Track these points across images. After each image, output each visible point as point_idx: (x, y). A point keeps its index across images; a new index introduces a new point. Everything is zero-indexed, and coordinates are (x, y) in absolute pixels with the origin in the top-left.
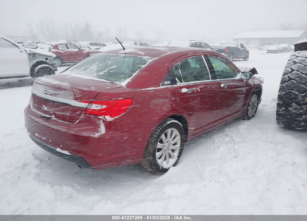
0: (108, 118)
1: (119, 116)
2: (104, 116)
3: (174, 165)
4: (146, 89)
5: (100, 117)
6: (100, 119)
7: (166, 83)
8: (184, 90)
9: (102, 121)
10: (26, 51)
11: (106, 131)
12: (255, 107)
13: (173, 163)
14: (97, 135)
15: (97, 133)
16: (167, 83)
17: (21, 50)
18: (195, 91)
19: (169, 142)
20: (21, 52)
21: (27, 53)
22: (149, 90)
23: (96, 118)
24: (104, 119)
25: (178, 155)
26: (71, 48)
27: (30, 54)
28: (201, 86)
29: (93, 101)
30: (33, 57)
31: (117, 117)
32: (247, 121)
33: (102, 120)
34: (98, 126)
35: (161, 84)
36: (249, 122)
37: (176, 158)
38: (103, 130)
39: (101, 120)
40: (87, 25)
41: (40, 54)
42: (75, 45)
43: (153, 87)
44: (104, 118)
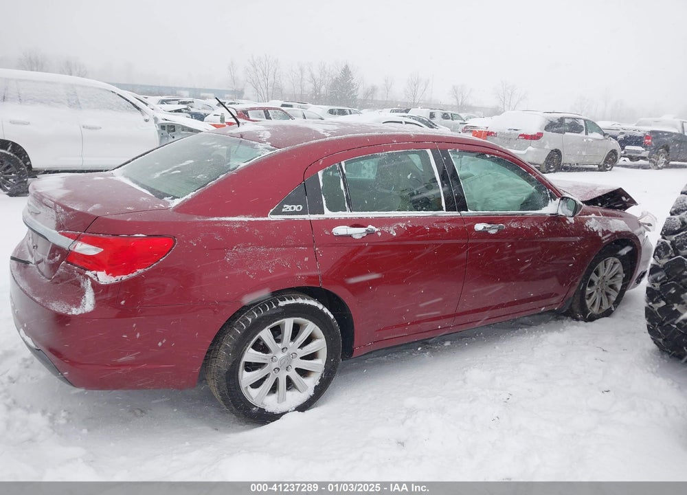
0: (104, 278)
1: (131, 275)
2: (94, 272)
3: (302, 408)
4: (223, 219)
5: (88, 273)
6: (87, 277)
7: (288, 208)
8: (340, 230)
9: (90, 283)
10: (156, 119)
11: (95, 305)
12: (616, 290)
13: (299, 403)
14: (75, 311)
15: (76, 307)
16: (290, 210)
17: (147, 118)
18: (380, 234)
19: (290, 351)
20: (146, 121)
21: (158, 125)
22: (228, 222)
23: (81, 274)
24: (95, 279)
25: (317, 384)
26: (274, 118)
27: (163, 127)
28: (400, 225)
29: (83, 236)
30: (169, 132)
31: (124, 277)
32: (582, 323)
33: (91, 279)
34: (82, 293)
35: (271, 211)
36: (586, 327)
37: (311, 392)
38: (89, 303)
39: (89, 280)
40: (346, 71)
41: (186, 127)
42: (286, 113)
43: (246, 214)
44: (96, 275)
